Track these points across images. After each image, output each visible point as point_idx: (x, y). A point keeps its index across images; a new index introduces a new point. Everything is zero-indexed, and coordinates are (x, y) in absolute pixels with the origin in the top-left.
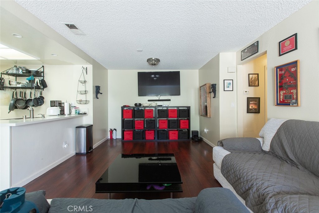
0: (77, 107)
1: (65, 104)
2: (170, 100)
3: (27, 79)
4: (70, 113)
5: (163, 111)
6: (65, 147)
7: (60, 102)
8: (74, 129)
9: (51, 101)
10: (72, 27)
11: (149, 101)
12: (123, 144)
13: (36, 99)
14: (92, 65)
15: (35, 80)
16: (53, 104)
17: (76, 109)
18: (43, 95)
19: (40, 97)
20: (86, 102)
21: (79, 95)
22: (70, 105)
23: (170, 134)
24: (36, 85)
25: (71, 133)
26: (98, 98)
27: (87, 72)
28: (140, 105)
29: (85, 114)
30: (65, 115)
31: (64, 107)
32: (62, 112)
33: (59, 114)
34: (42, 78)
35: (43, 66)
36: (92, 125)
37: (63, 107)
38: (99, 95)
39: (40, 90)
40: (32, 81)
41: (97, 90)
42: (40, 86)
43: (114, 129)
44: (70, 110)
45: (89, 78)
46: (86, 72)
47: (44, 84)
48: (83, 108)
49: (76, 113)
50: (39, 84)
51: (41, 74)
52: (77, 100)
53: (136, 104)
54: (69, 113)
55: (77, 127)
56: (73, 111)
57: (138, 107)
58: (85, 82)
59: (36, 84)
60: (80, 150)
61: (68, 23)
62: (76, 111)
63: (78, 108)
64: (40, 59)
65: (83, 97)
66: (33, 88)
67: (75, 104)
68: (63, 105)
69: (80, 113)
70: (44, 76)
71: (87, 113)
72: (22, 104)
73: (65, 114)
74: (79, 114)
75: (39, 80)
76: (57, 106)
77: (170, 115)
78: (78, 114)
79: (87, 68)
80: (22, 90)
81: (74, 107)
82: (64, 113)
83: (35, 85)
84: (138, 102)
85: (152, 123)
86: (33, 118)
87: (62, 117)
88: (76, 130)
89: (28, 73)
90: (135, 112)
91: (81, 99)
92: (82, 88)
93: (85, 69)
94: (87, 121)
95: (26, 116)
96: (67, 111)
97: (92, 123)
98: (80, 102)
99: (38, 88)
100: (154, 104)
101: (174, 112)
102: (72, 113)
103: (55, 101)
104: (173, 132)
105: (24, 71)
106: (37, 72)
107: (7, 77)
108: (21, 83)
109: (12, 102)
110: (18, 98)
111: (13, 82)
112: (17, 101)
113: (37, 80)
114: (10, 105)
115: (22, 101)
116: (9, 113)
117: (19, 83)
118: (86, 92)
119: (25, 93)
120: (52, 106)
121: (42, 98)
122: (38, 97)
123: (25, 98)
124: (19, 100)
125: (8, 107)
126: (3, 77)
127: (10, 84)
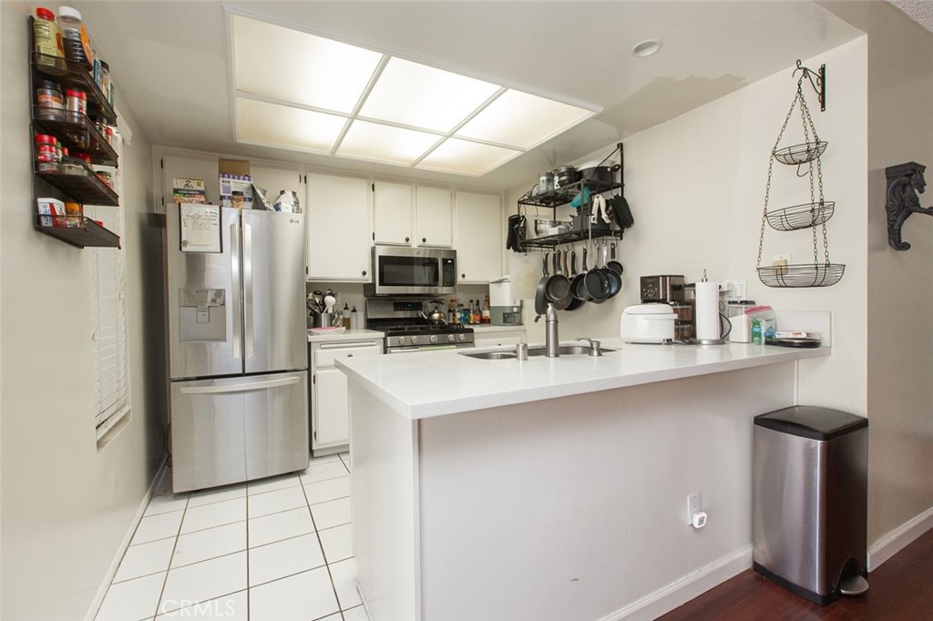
0: (758, 304)
1: (699, 286)
3: (573, 206)
4: (723, 338)
6: (696, 525)
7: (677, 282)
8: (746, 427)
9: (643, 279)
13: (595, 271)
15: (592, 203)
16: (651, 290)
17: (754, 315)
18: (620, 259)
19: (608, 264)
20: (823, 276)
21: (775, 236)
22: (722, 294)
24: (596, 222)
27: (823, 94)
29: (811, 344)
30: (699, 343)
31: (692, 303)
32: (686, 331)
33: (671, 335)
34: (617, 192)
35: (620, 146)
36: (863, 423)
37: (689, 304)
38: (918, 227)
39: (611, 240)
42: (607, 221)
44: (722, 317)
46: (816, 97)
47: (621, 216)
49: (755, 335)
50: (604, 216)
51: (613, 177)
52: (763, 264)
54: (715, 335)
56: (740, 324)
58: (813, 152)
59: (596, 216)
62: (756, 323)
63: (768, 308)
65: (797, 249)
66: (585, 236)
67: (746, 285)
68: (689, 294)
69: (780, 335)
70: (622, 186)
71: (825, 343)
72: (563, 293)
73: (700, 335)
75: (607, 201)
76: (664, 301)
78: (767, 343)
79: (823, 69)
80: (562, 248)
81: (746, 302)
82: (694, 334)
83: (592, 220)
88: (755, 435)
91: (786, 257)
93: (814, 78)
96: (706, 325)
98: (780, 276)
99: (601, 231)
102: (732, 337)
103: (658, 277)
105: (564, 178)
106: (600, 170)
107: (530, 212)
108: (560, 223)
109: (541, 287)
110: (551, 274)
111: (544, 222)
112: (551, 283)
113: (599, 201)
114: (536, 299)
115: (562, 283)
116: (537, 320)
117: (555, 224)
118: (817, 216)
119: (574, 257)
120: (646, 301)
121: (615, 270)
122: (603, 263)
123: (574, 272)
124: (556, 277)
125: (534, 301)
126: (523, 212)
127: (537, 233)
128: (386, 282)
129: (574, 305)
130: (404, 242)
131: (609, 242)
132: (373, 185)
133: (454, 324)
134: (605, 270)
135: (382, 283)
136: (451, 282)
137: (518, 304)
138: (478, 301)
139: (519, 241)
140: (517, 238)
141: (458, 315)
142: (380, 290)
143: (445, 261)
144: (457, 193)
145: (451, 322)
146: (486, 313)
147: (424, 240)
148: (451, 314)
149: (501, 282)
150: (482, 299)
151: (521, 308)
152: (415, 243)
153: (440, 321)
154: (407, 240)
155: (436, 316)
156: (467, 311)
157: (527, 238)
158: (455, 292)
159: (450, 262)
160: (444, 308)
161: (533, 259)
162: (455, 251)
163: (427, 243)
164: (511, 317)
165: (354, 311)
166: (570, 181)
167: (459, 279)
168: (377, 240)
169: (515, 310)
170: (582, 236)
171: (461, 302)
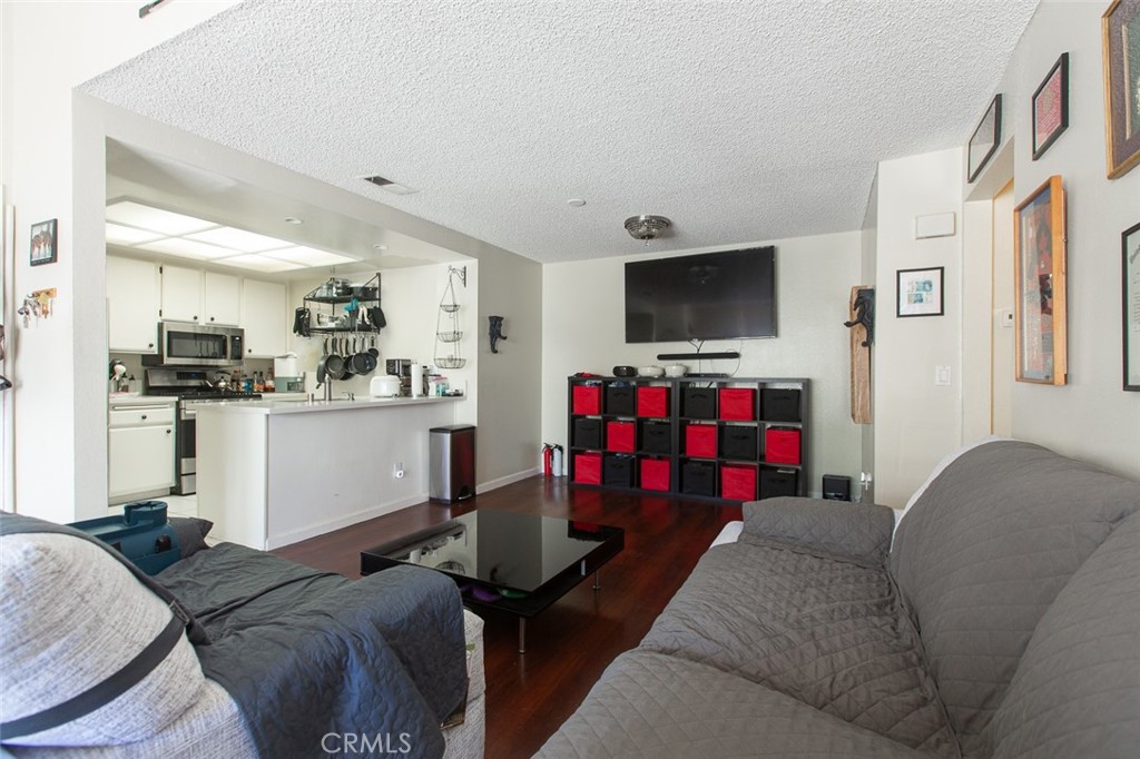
0: (442, 376)
1: (414, 366)
2: (735, 355)
3: (346, 309)
4: (425, 391)
5: (701, 396)
6: (398, 476)
7: (407, 363)
8: (427, 434)
9: (388, 361)
10: (379, 181)
11: (661, 357)
12: (572, 494)
13: (360, 354)
14: (476, 260)
15: (358, 310)
16: (391, 367)
17: (439, 382)
18: (378, 347)
19: (371, 349)
20: (456, 363)
21: (441, 344)
22: (425, 370)
23: (725, 477)
24: (361, 323)
25: (419, 446)
26: (496, 352)
27: (465, 280)
28: (632, 371)
29: (457, 394)
30: (412, 396)
31: (410, 375)
32: (406, 389)
33: (397, 392)
34: (376, 303)
35: (379, 275)
36: (475, 428)
37: (408, 376)
38: (500, 344)
39: (371, 334)
40: (354, 313)
41: (495, 329)
42: (368, 323)
43: (557, 446)
44: (425, 383)
45: (469, 297)
46: (461, 282)
47: (378, 320)
48: (455, 380)
49: (438, 391)
50: (366, 319)
51: (374, 295)
52: (438, 357)
53: (617, 370)
54: (422, 393)
55: (432, 430)
56: (433, 386)
57: (625, 379)
58: (456, 307)
59: (361, 318)
60: (442, 491)
61: (367, 176)
62: (439, 386)
63: (444, 378)
64: (362, 259)
65: (448, 350)
66: (354, 330)
67: (431, 364)
68: (409, 370)
69: (448, 391)
70: (380, 300)
71: (464, 394)
72: (338, 368)
73: (412, 393)
74: (444, 394)
75: (368, 310)
76: (397, 374)
77: (727, 406)
78: (442, 395)
79: (465, 269)
80: (338, 335)
81: (436, 375)
82: (409, 392)
83: (359, 321)
84: (624, 363)
85: (660, 433)
86: (330, 399)
87: (404, 400)
88: (431, 437)
89: (347, 294)
90: (609, 394)
91: (447, 353)
92: (447, 323)
93: (460, 273)
94: (464, 414)
95: (313, 395)
96: (416, 388)
97: (475, 424)
98: (449, 362)
99: (364, 328)
100: (674, 369)
101: (740, 398)
102: (429, 393)
103: (397, 360)
104: (735, 471)
105: (340, 291)
106: (364, 289)
107: (314, 307)
108: (337, 319)
109: (322, 363)
110: (330, 353)
111: (324, 315)
112: (330, 360)
113: (363, 310)
114: (318, 371)
115: (337, 361)
116: (318, 387)
117: (333, 319)
118: (456, 337)
119: (347, 342)
120: (389, 373)
121: (374, 353)
122: (366, 350)
123: (347, 353)
124: (333, 357)
125: (315, 374)
126: (307, 306)
127: (319, 323)
128: (174, 353)
129: (347, 376)
130: (192, 320)
131: (370, 336)
132: (161, 269)
133: (238, 392)
134: (366, 354)
135: (169, 355)
136: (238, 356)
137: (302, 375)
138: (261, 373)
139: (304, 328)
140: (302, 325)
141: (243, 384)
142: (168, 361)
143: (233, 338)
144: (245, 281)
145: (235, 390)
146: (270, 383)
147: (212, 319)
148: (235, 383)
149: (286, 357)
150: (265, 371)
151: (304, 378)
152: (203, 322)
153: (226, 389)
154: (196, 318)
155: (222, 384)
156: (250, 382)
157: (311, 326)
158: (241, 364)
159: (237, 337)
160: (229, 378)
161: (316, 342)
162: (242, 331)
163: (215, 322)
164: (294, 386)
165: (132, 379)
166: (344, 294)
167: (246, 354)
168: (164, 316)
169: (299, 380)
170: (352, 330)
171: (245, 373)
